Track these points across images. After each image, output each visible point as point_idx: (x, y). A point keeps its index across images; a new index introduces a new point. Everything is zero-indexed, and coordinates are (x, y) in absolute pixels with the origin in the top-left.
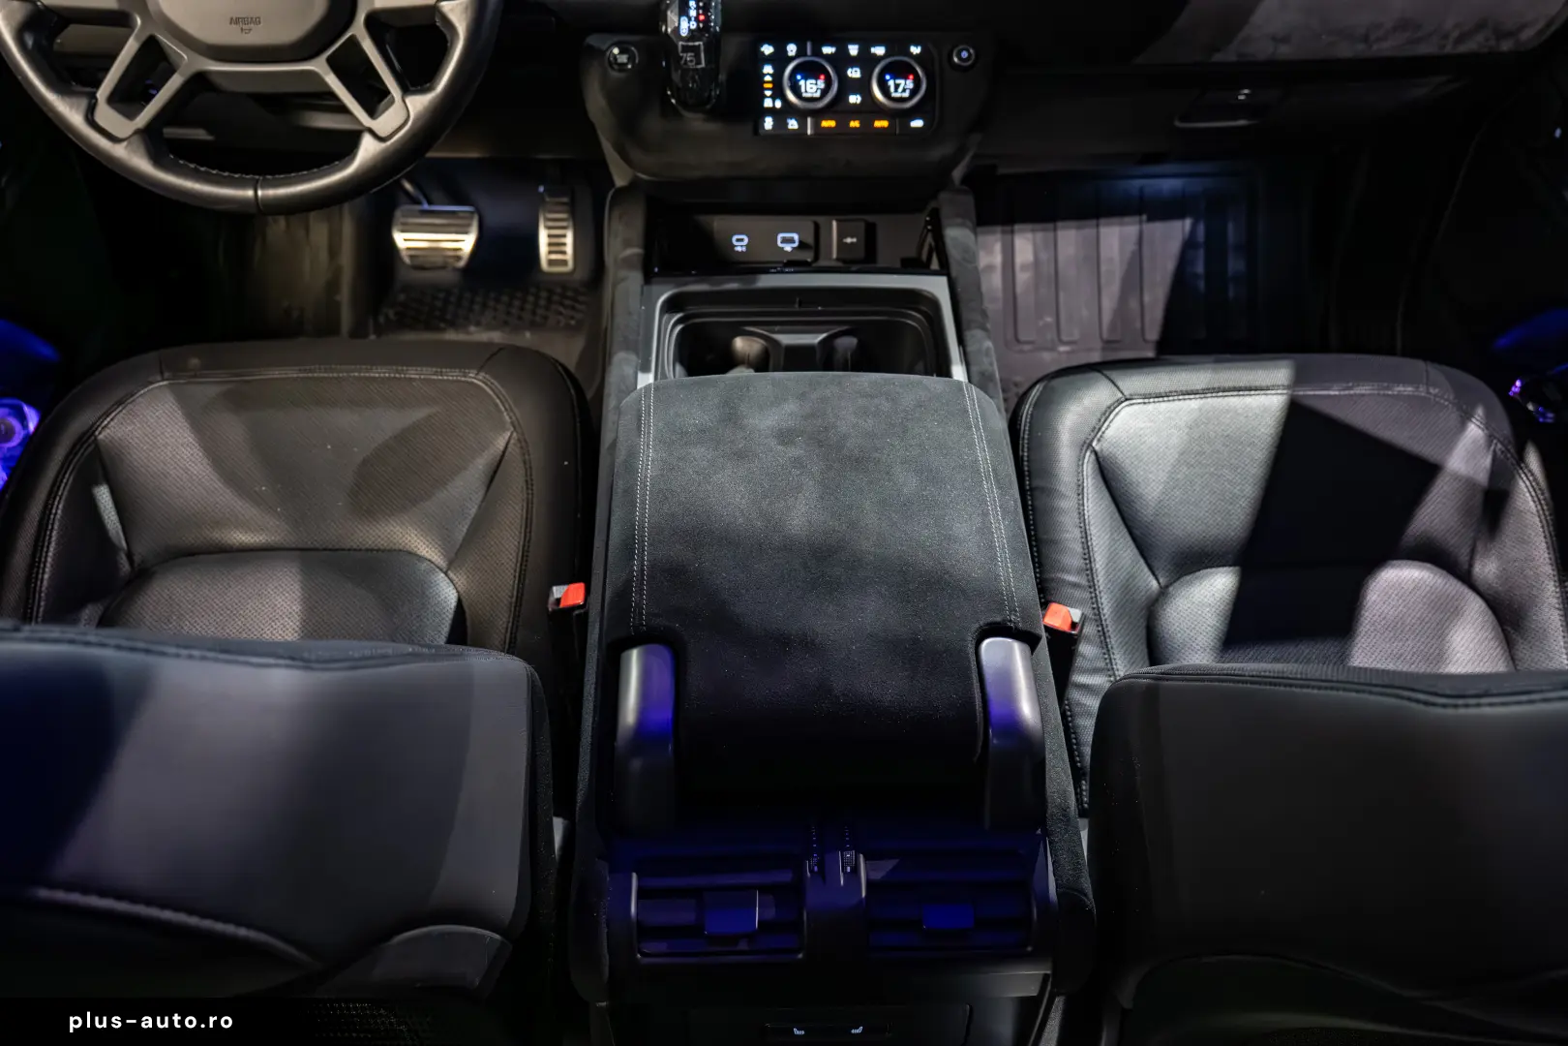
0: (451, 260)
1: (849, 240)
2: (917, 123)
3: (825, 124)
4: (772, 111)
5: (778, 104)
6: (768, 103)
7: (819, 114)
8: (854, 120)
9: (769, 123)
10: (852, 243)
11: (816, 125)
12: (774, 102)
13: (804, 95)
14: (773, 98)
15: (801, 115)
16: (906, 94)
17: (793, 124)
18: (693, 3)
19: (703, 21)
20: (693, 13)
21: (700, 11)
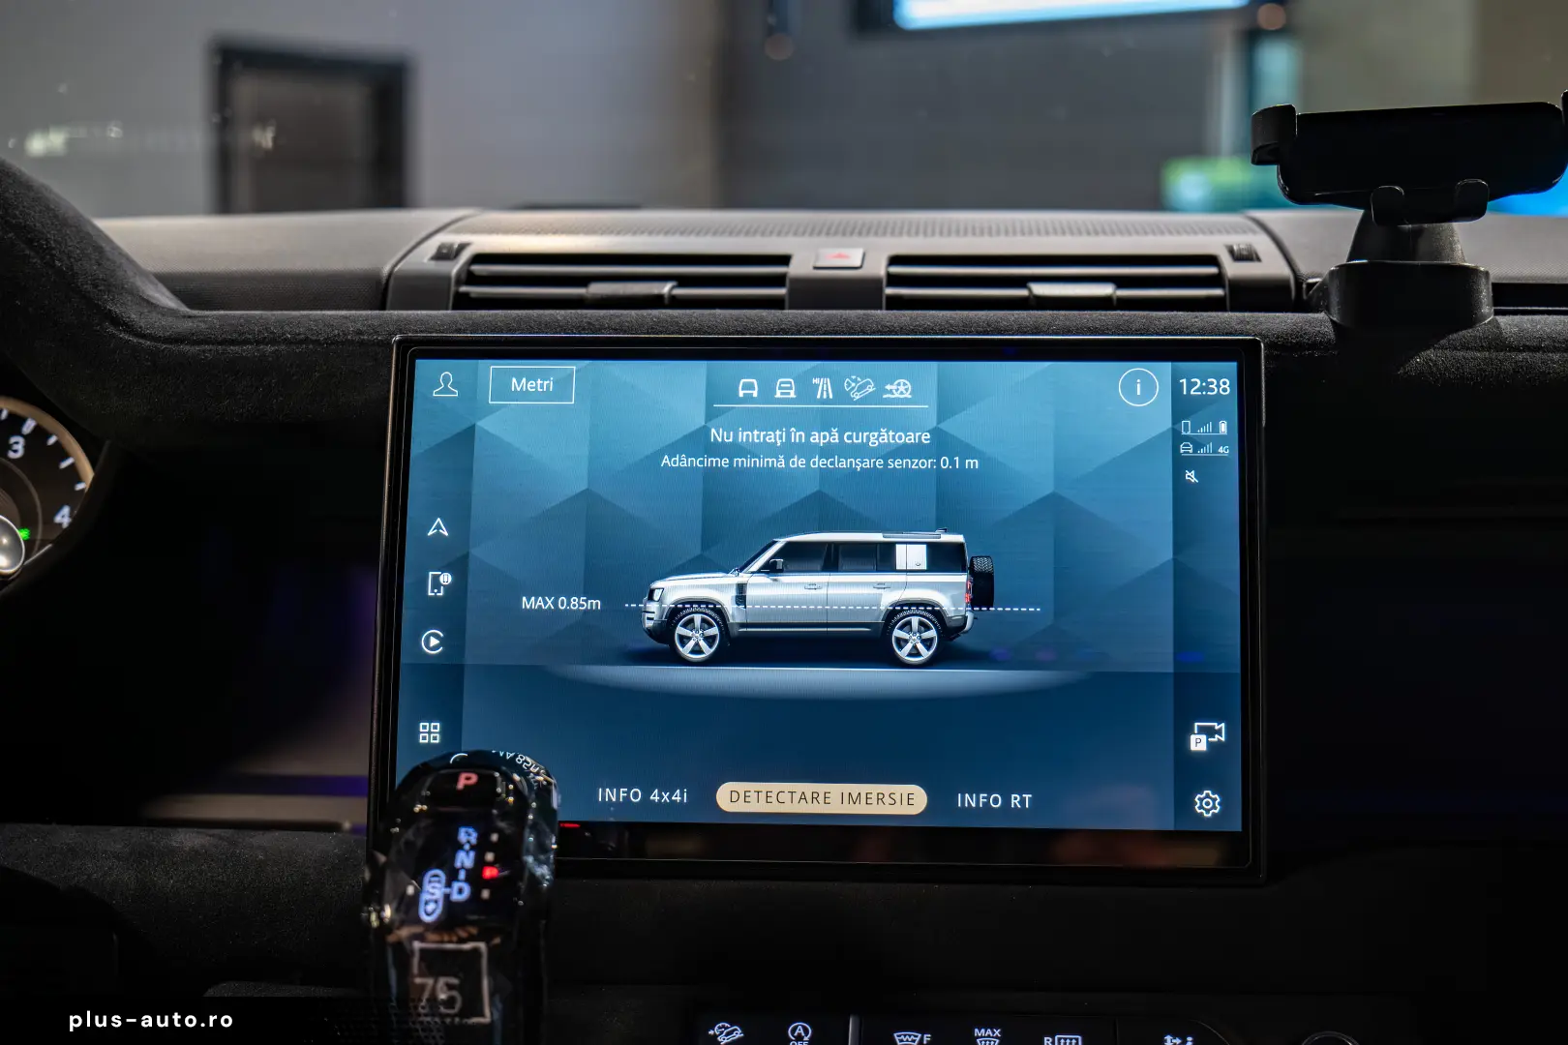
18: (467, 835)
19: (489, 883)
20: (465, 860)
21: (490, 857)
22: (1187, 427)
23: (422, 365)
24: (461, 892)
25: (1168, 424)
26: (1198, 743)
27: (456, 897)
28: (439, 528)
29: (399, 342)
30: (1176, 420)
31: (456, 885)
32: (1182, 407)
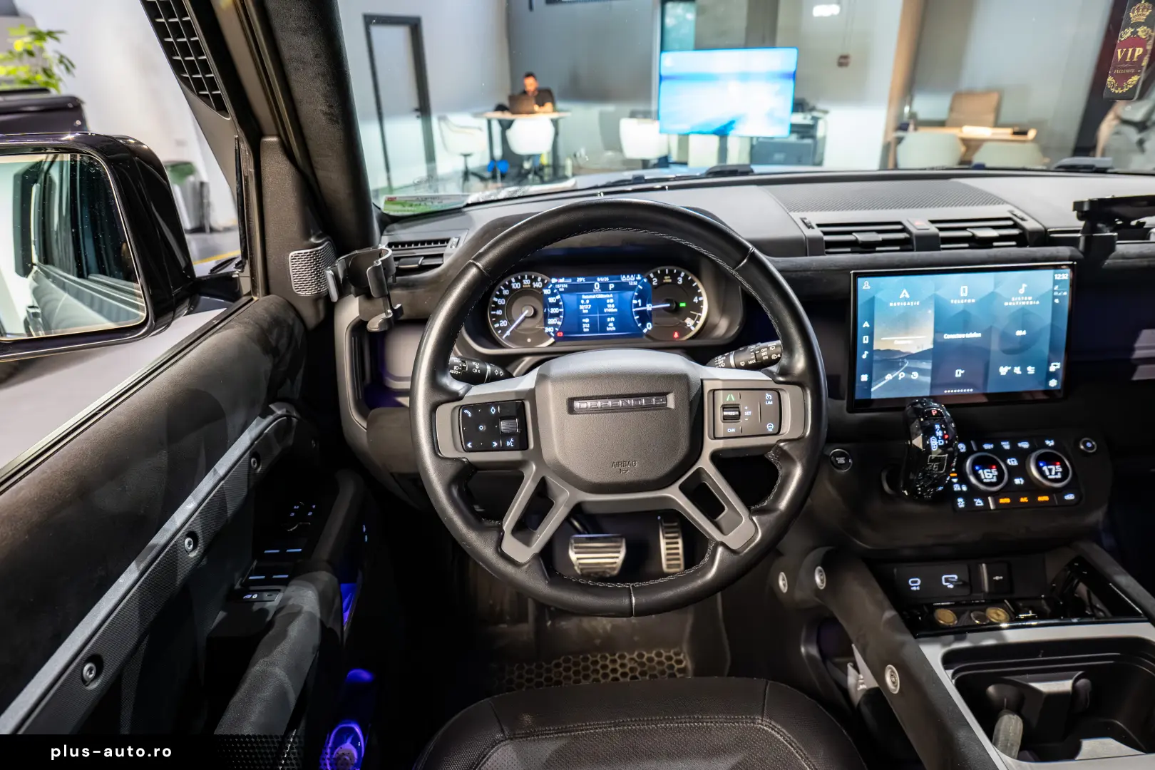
0: (608, 571)
1: (997, 578)
2: (1070, 497)
3: (1002, 501)
4: (960, 494)
5: (964, 488)
6: (957, 488)
7: (996, 495)
8: (1023, 497)
9: (961, 503)
10: (1000, 580)
11: (996, 502)
12: (961, 488)
13: (985, 481)
14: (960, 483)
15: (983, 496)
16: (1059, 476)
17: (979, 502)
18: (937, 426)
19: (947, 439)
20: (939, 433)
21: (945, 432)
22: (1056, 288)
23: (860, 280)
24: (942, 443)
25: (1052, 287)
26: (1052, 368)
27: (940, 444)
28: (866, 325)
29: (854, 273)
30: (1054, 286)
31: (939, 441)
32: (1056, 282)
